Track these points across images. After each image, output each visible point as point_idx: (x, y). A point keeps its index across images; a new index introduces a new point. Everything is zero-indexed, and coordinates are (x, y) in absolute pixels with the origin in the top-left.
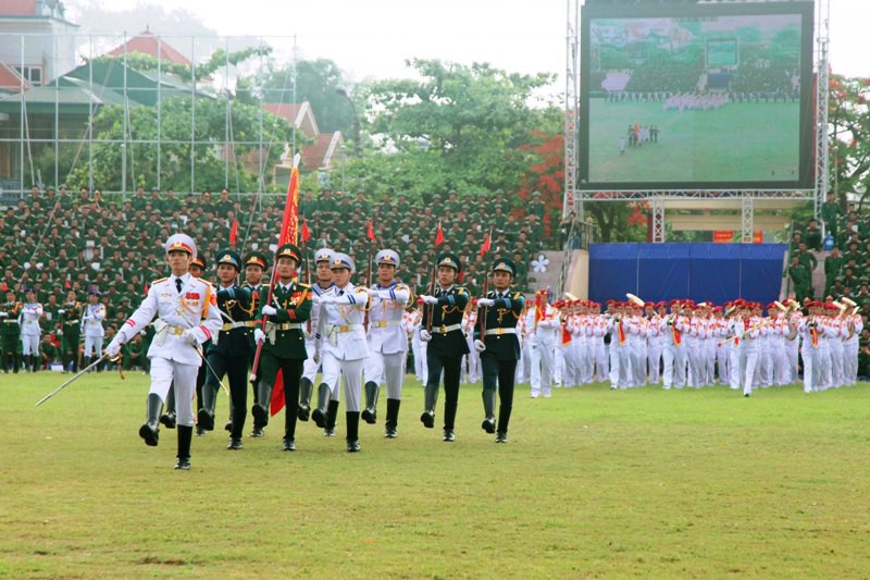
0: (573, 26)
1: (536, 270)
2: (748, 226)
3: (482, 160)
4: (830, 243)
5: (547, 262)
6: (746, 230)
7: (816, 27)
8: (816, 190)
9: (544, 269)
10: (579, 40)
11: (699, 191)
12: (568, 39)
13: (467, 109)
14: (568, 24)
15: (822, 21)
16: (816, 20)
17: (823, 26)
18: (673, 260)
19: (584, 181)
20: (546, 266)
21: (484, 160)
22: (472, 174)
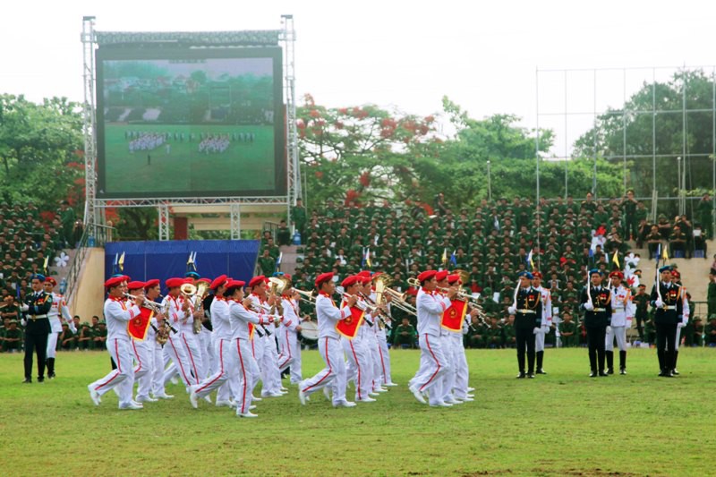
0: (89, 67)
1: (58, 264)
2: (236, 226)
3: (34, 175)
4: (297, 239)
5: (67, 258)
6: (234, 228)
7: (284, 68)
8: (288, 197)
9: (65, 264)
10: (94, 77)
11: (196, 198)
12: (85, 76)
13: (23, 133)
14: (85, 64)
15: (289, 63)
16: (284, 63)
17: (290, 67)
18: (175, 255)
19: (101, 192)
20: (66, 261)
21: (37, 175)
22: (26, 187)
